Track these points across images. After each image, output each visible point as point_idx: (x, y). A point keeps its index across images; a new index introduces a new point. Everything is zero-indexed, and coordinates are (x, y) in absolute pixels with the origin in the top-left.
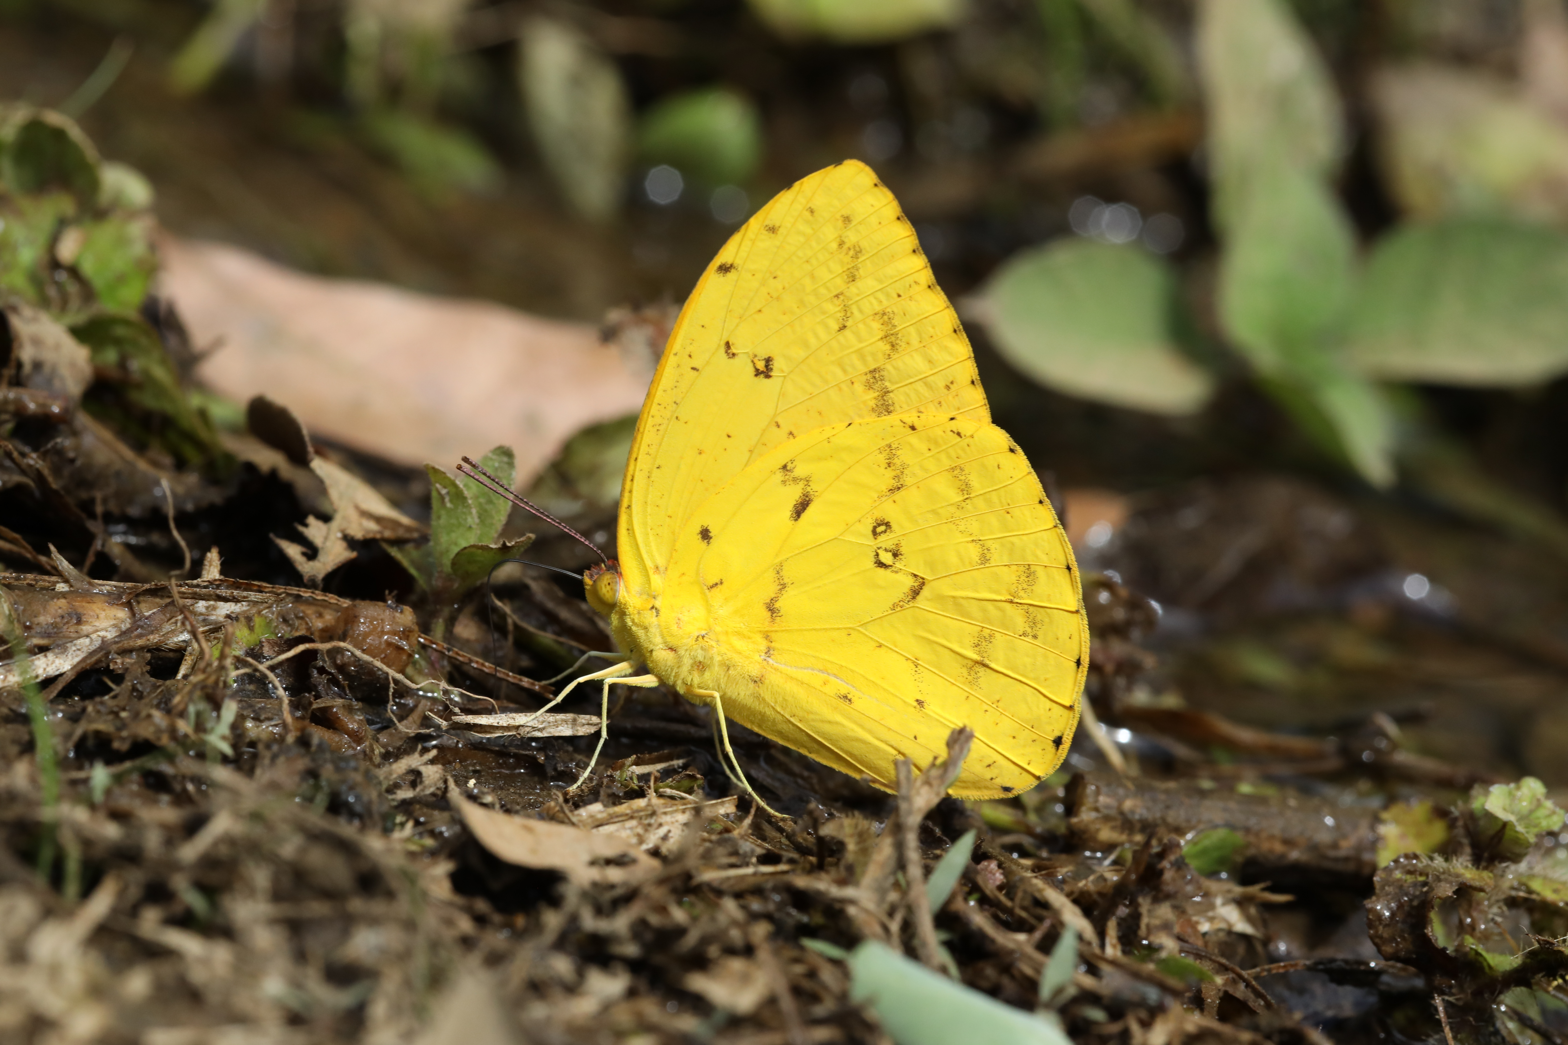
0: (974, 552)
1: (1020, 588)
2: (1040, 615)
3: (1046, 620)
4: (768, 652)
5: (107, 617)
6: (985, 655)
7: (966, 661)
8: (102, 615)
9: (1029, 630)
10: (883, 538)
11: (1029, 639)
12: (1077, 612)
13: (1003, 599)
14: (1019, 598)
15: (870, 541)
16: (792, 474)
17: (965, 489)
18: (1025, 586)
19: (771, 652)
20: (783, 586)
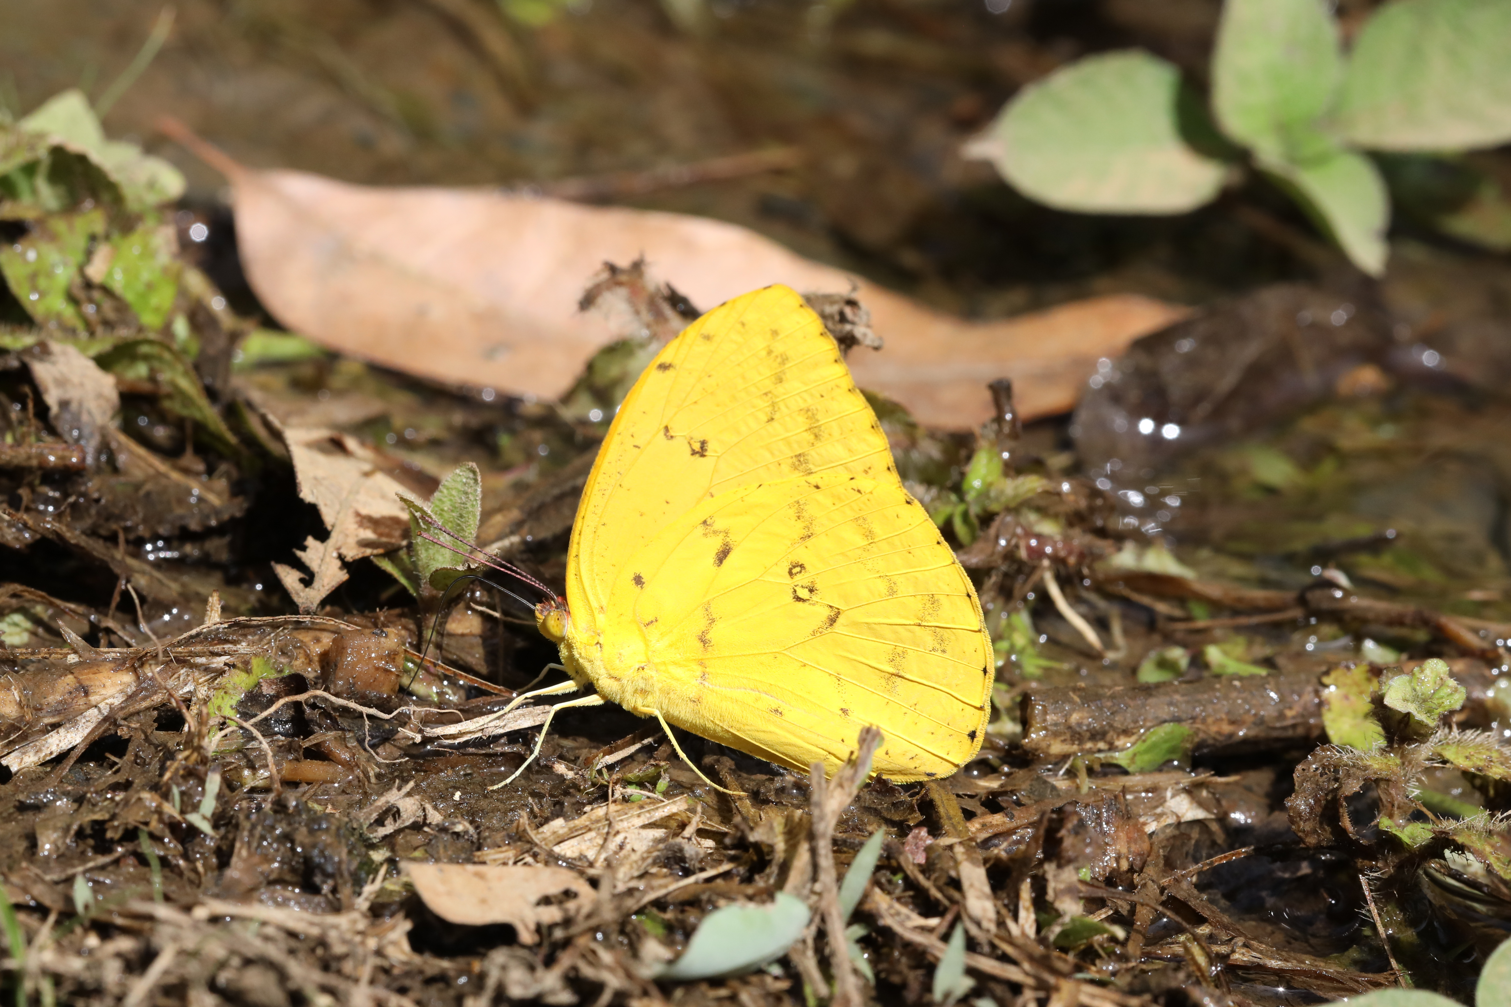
0: (882, 586)
1: (926, 613)
2: (946, 634)
3: (953, 638)
4: (703, 676)
5: (114, 685)
6: (899, 668)
7: (884, 674)
8: (108, 683)
9: (938, 646)
10: (798, 577)
11: (939, 653)
12: (980, 631)
13: (912, 623)
14: (928, 621)
15: (787, 580)
16: (712, 529)
17: (869, 534)
18: (931, 611)
19: (706, 676)
20: (713, 621)
